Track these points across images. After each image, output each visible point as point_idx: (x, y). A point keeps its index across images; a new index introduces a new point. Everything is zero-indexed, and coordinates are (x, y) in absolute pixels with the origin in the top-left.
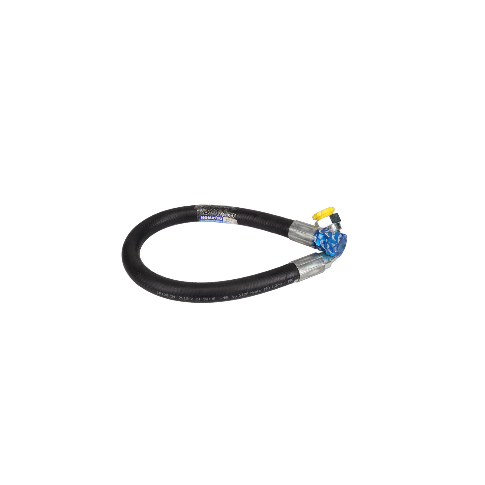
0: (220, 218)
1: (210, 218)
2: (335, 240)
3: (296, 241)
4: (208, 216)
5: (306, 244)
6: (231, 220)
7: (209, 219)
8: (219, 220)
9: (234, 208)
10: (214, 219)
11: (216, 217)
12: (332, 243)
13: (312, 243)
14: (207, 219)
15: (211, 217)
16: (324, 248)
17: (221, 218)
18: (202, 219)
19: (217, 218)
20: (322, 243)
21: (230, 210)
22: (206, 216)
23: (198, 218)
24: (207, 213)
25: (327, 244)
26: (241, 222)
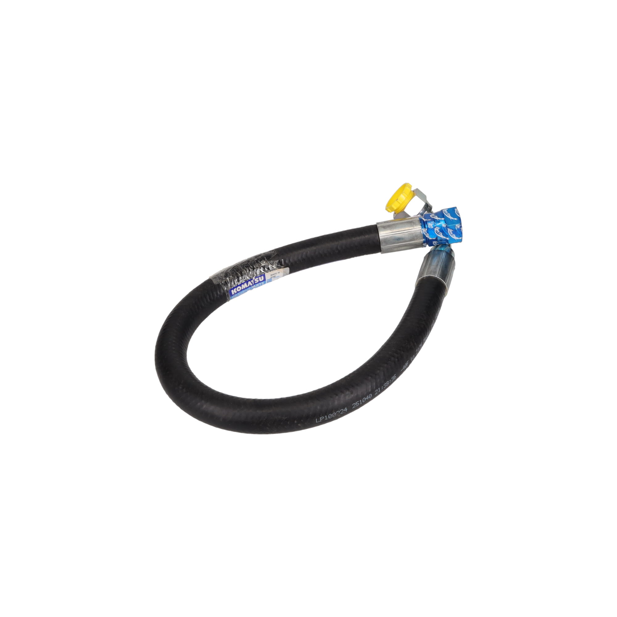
0: (260, 278)
1: (245, 286)
2: (456, 219)
3: (396, 249)
4: (241, 285)
5: (412, 246)
6: (279, 273)
7: (244, 289)
8: (259, 282)
9: (273, 252)
10: (251, 285)
11: (254, 280)
12: (454, 225)
13: (424, 240)
14: (242, 290)
15: (245, 284)
16: (444, 237)
17: (262, 277)
18: (233, 295)
19: (256, 280)
20: (439, 232)
21: (268, 257)
22: (238, 286)
23: (228, 296)
24: (238, 281)
25: (447, 229)
26: (294, 267)
